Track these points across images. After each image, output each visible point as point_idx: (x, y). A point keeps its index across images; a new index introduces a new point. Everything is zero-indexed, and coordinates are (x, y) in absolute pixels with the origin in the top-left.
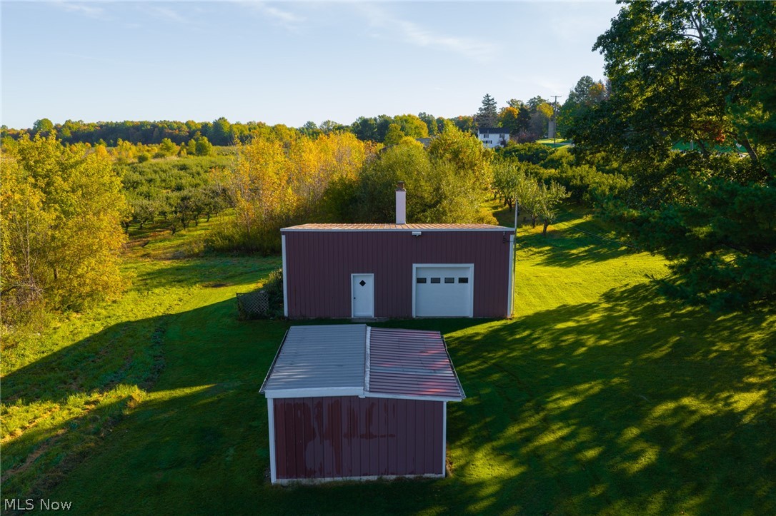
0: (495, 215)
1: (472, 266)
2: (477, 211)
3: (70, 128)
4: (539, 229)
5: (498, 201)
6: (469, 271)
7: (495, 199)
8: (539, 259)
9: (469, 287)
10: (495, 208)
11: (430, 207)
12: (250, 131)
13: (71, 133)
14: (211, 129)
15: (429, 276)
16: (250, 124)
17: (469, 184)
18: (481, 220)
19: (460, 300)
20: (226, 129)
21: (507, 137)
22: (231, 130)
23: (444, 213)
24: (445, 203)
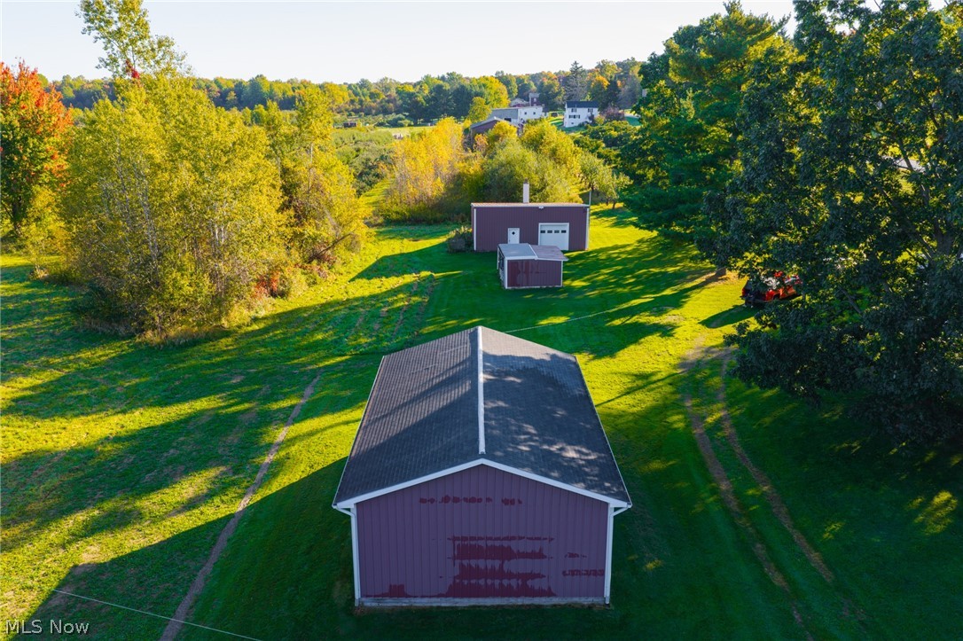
0: (581, 196)
1: (568, 224)
2: (569, 194)
3: (71, 86)
4: (610, 206)
5: (583, 184)
6: (566, 226)
7: (581, 182)
8: (607, 224)
9: (567, 234)
10: (582, 190)
11: (539, 191)
12: (294, 91)
13: (74, 92)
14: (248, 89)
15: (546, 229)
16: (291, 82)
17: (563, 175)
18: (571, 200)
19: (563, 241)
20: (265, 90)
21: (596, 112)
22: (272, 90)
23: (548, 196)
24: (548, 188)
